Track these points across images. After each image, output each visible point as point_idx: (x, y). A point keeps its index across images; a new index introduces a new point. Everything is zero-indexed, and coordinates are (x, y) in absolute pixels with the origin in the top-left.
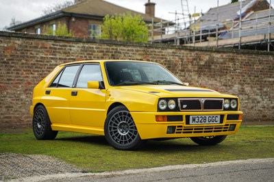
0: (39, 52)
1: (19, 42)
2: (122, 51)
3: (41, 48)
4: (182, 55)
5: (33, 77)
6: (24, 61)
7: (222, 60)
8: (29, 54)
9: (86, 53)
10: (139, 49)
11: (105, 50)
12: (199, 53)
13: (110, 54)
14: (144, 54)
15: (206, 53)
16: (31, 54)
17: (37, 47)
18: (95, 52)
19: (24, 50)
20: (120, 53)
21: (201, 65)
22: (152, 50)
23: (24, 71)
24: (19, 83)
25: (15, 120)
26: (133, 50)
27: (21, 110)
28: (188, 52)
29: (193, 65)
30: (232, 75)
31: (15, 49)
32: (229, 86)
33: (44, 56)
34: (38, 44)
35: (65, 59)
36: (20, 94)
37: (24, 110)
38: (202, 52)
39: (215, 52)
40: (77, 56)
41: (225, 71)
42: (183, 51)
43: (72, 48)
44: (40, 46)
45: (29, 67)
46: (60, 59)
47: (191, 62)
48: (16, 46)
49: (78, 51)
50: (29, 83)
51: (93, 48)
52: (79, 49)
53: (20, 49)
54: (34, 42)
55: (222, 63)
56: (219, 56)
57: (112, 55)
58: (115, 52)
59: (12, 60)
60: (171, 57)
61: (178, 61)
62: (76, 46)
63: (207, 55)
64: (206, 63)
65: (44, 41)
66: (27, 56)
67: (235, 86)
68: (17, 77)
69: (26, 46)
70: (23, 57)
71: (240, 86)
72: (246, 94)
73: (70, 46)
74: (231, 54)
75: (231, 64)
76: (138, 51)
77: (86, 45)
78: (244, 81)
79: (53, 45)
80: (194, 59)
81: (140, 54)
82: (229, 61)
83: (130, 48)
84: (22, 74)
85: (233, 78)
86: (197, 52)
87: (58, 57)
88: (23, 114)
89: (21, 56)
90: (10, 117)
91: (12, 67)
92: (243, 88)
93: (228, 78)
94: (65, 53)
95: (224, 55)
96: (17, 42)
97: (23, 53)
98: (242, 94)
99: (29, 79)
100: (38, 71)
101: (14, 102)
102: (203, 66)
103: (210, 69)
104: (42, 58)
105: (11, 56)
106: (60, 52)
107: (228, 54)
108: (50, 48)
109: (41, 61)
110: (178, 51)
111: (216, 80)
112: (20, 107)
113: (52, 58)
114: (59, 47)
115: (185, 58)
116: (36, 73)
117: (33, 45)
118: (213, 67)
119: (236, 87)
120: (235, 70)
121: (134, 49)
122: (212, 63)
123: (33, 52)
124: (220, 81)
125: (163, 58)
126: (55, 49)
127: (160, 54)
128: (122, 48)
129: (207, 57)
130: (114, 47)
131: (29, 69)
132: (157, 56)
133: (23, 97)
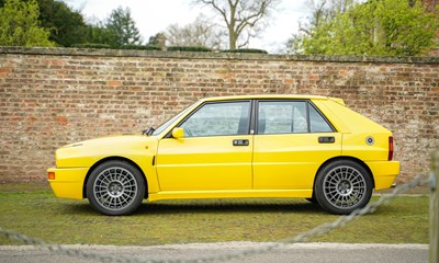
0: (48, 73)
1: (18, 60)
2: (185, 68)
3: (52, 67)
4: (298, 71)
5: (39, 110)
6: (25, 88)
7: (382, 78)
8: (33, 77)
9: (123, 73)
10: (215, 63)
11: (155, 68)
12: (334, 65)
13: (165, 73)
14: (225, 72)
15: (348, 66)
16: (37, 76)
17: (45, 67)
18: (138, 70)
19: (26, 72)
20: (183, 70)
21: (336, 87)
22: (240, 64)
23: (26, 101)
24: (19, 119)
25: (13, 171)
26: (204, 66)
27: (22, 157)
28: (311, 65)
29: (320, 87)
30: (404, 104)
31: (13, 71)
32: (399, 122)
33: (56, 79)
34: (47, 62)
35: (90, 83)
36: (19, 135)
37: (25, 158)
38: (339, 65)
39: (367, 63)
40: (109, 78)
41: (389, 97)
42: (300, 64)
43: (101, 66)
44: (49, 65)
45: (33, 96)
46: (81, 82)
47: (317, 82)
48: (15, 66)
49: (110, 70)
50: (33, 119)
51: (135, 64)
52: (112, 67)
53: (19, 69)
54: (41, 59)
55: (382, 83)
56: (376, 69)
57: (168, 75)
58: (173, 70)
59: (9, 85)
60: (277, 75)
61: (291, 81)
62: (107, 62)
63: (350, 68)
64: (348, 82)
65: (55, 58)
66: (31, 81)
67: (412, 121)
68: (15, 110)
69: (29, 66)
70: (25, 81)
71: (423, 123)
72: (435, 137)
73: (97, 64)
74: (403, 66)
75: (402, 84)
76: (214, 66)
77: (124, 61)
78: (431, 113)
79: (71, 62)
80: (324, 77)
81: (217, 72)
82: (399, 79)
83: (200, 63)
84: (23, 105)
85: (406, 109)
86: (329, 64)
87: (78, 79)
88: (25, 163)
89: (22, 81)
90: (6, 168)
91: (9, 95)
92: (428, 127)
93: (396, 108)
94: (89, 74)
95: (389, 69)
96: (15, 60)
97: (25, 76)
98: (428, 137)
99: (33, 114)
100: (47, 101)
101: (12, 146)
102: (342, 87)
103: (357, 93)
104: (53, 82)
105: (7, 80)
106: (81, 73)
107: (397, 66)
108: (66, 67)
109: (51, 87)
110: (291, 65)
111: (369, 111)
112: (20, 153)
113: (69, 82)
114: (79, 65)
115: (305, 75)
116: (44, 105)
117: (40, 64)
118: (364, 89)
119: (415, 125)
120: (411, 94)
121: (207, 64)
122: (362, 83)
123: (39, 74)
124: (378, 114)
125: (261, 77)
126: (74, 68)
127: (255, 70)
128: (186, 62)
129: (351, 73)
130: (172, 62)
131: (34, 98)
132: (249, 74)
133: (24, 138)
